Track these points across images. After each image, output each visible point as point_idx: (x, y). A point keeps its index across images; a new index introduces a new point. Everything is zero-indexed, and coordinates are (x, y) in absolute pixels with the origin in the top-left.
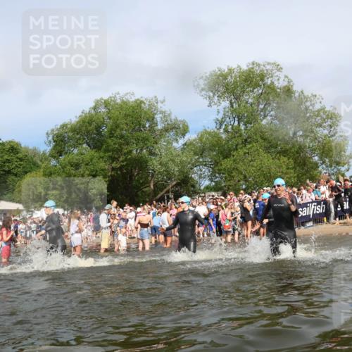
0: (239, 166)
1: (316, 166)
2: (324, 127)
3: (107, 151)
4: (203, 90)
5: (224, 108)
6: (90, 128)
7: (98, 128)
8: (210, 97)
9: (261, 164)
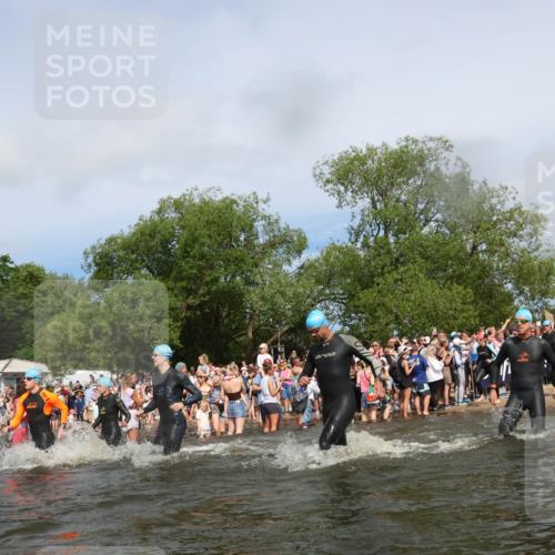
0: (386, 300)
1: (509, 298)
2: (521, 236)
3: (179, 279)
5: (363, 211)
6: (153, 243)
7: (165, 243)
8: (339, 193)
9: (422, 296)
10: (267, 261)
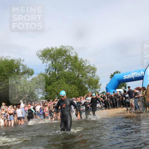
0: (55, 89)
1: (87, 89)
2: (90, 73)
4: (40, 56)
5: (49, 64)
8: (43, 59)
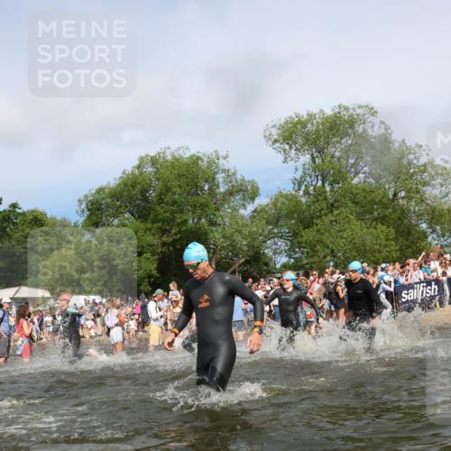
1: (424, 235)
2: (434, 185)
3: (154, 221)
4: (276, 141)
5: (304, 165)
6: (135, 192)
7: (144, 192)
8: (285, 150)
9: (352, 234)
10: (227, 206)
